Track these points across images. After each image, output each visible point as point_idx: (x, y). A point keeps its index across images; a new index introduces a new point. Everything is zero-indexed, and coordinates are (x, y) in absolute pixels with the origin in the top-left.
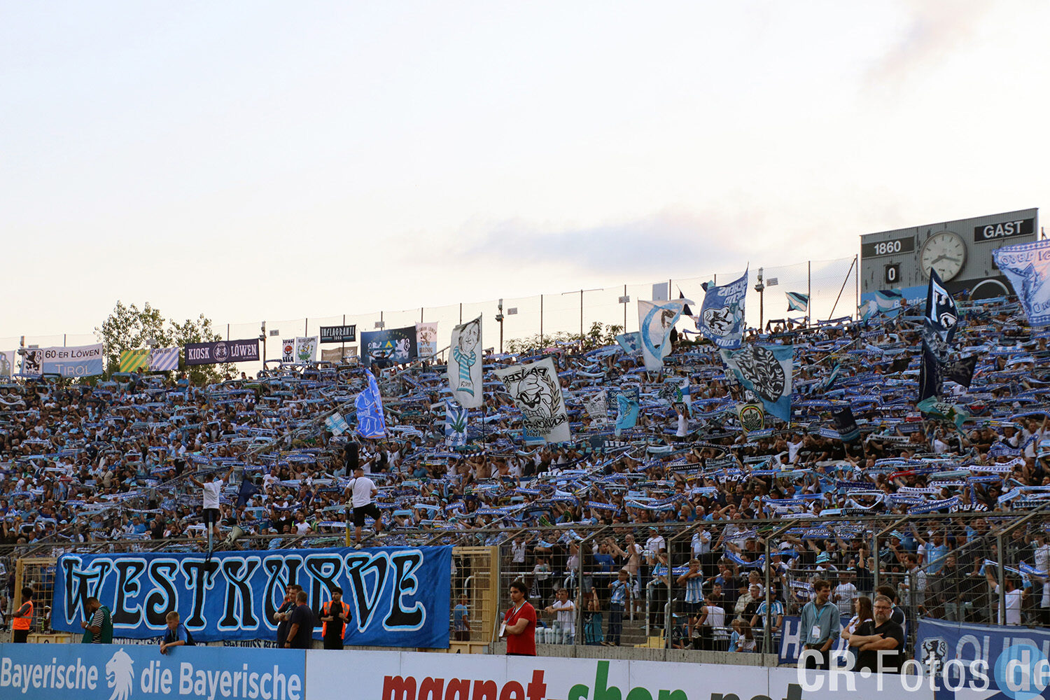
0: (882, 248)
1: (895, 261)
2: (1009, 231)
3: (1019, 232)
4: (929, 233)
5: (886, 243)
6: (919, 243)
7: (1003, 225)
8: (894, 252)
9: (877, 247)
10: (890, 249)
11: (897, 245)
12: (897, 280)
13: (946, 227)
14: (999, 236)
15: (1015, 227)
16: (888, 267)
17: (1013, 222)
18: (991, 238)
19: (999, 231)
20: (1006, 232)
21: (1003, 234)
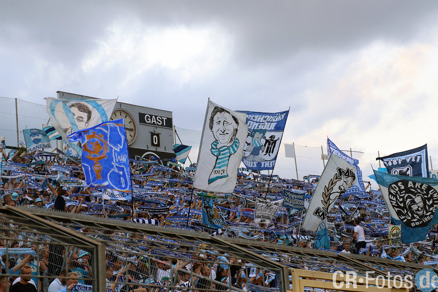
2: (159, 122)
3: (165, 125)
7: (156, 117)
13: (121, 106)
14: (154, 123)
17: (161, 117)
18: (149, 123)
19: (154, 120)
20: (157, 122)
21: (156, 123)
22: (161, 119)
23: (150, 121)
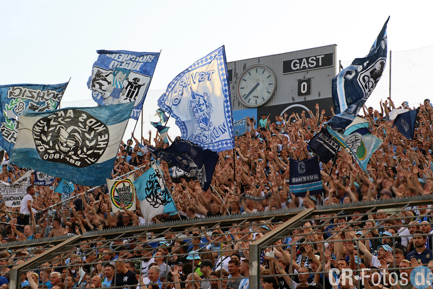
2: (313, 64)
3: (320, 64)
4: (245, 66)
6: (236, 75)
7: (307, 59)
13: (259, 61)
14: (304, 68)
15: (317, 60)
17: (316, 57)
18: (297, 70)
19: (304, 64)
20: (310, 65)
21: (307, 67)
22: (315, 59)
23: (298, 67)
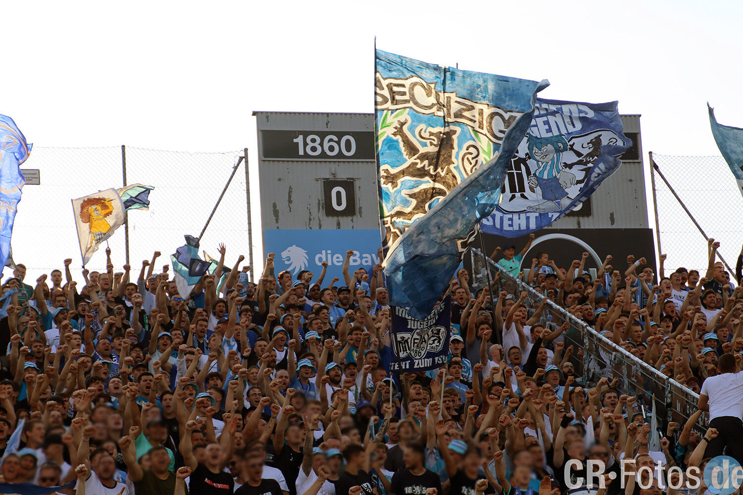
0: (311, 145)
1: (344, 172)
5: (323, 135)
8: (340, 155)
9: (299, 140)
10: (331, 149)
11: (348, 143)
12: (351, 210)
16: (329, 185)
